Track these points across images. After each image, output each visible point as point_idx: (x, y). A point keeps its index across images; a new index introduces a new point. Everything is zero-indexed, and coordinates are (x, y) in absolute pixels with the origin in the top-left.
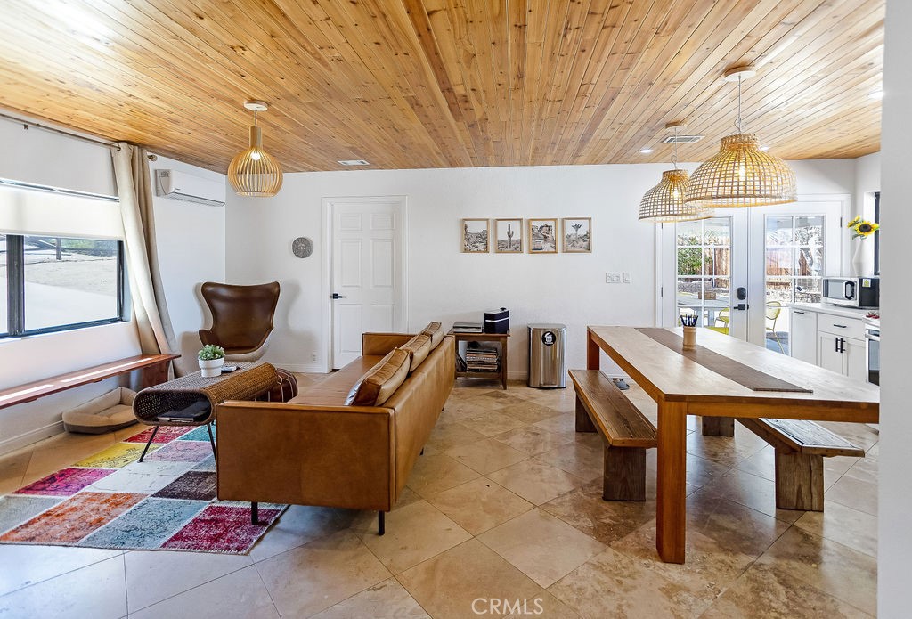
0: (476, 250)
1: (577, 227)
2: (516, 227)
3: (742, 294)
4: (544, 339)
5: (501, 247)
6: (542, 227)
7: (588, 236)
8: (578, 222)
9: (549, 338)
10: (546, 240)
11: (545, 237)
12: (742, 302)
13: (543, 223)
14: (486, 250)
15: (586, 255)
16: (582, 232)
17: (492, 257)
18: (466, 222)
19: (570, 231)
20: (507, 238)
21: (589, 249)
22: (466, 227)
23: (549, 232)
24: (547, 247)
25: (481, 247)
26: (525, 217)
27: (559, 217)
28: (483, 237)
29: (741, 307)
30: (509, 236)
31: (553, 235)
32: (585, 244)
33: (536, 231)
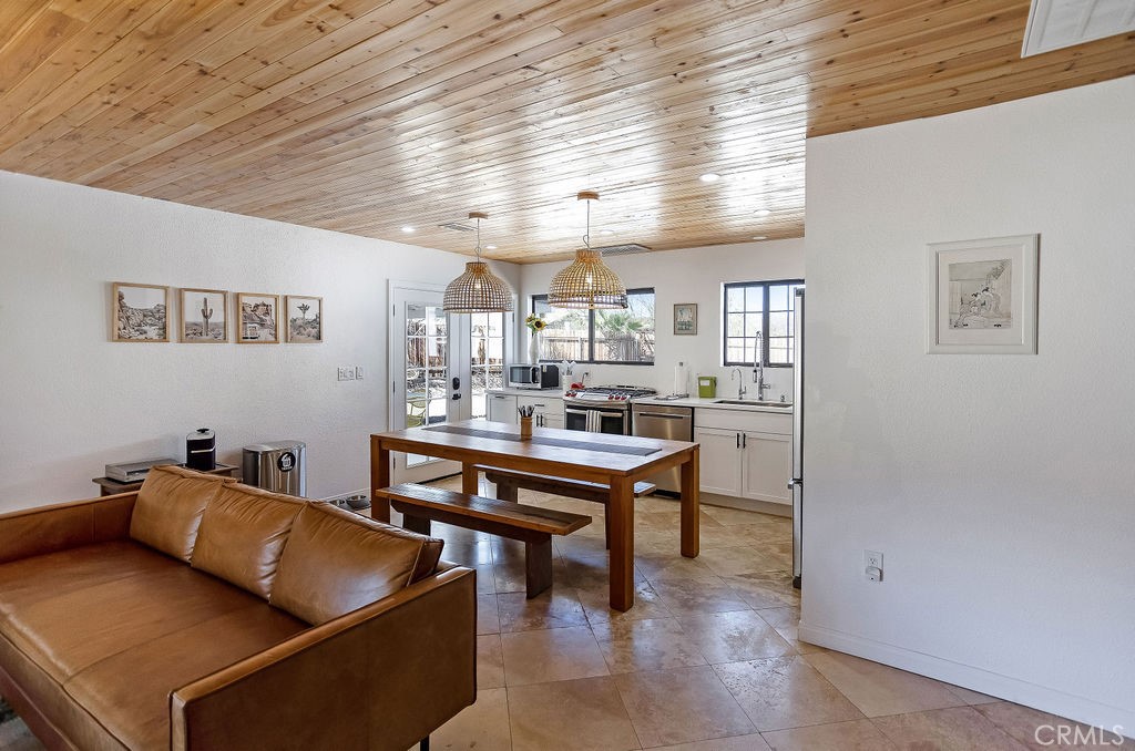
0: (143, 337)
1: (304, 308)
2: (216, 303)
3: (456, 384)
4: (280, 464)
5: (194, 333)
6: (257, 306)
7: (317, 322)
8: (306, 303)
9: (286, 461)
10: (262, 325)
11: (262, 320)
12: (456, 392)
13: (259, 301)
14: (164, 337)
15: (315, 347)
16: (311, 315)
17: (173, 348)
18: (122, 289)
19: (295, 313)
20: (201, 319)
21: (319, 337)
22: (121, 297)
23: (267, 313)
24: (264, 334)
25: (153, 332)
26: (233, 289)
27: (281, 293)
28: (158, 316)
29: (456, 397)
30: (206, 317)
31: (273, 318)
32: (314, 331)
33: (248, 310)
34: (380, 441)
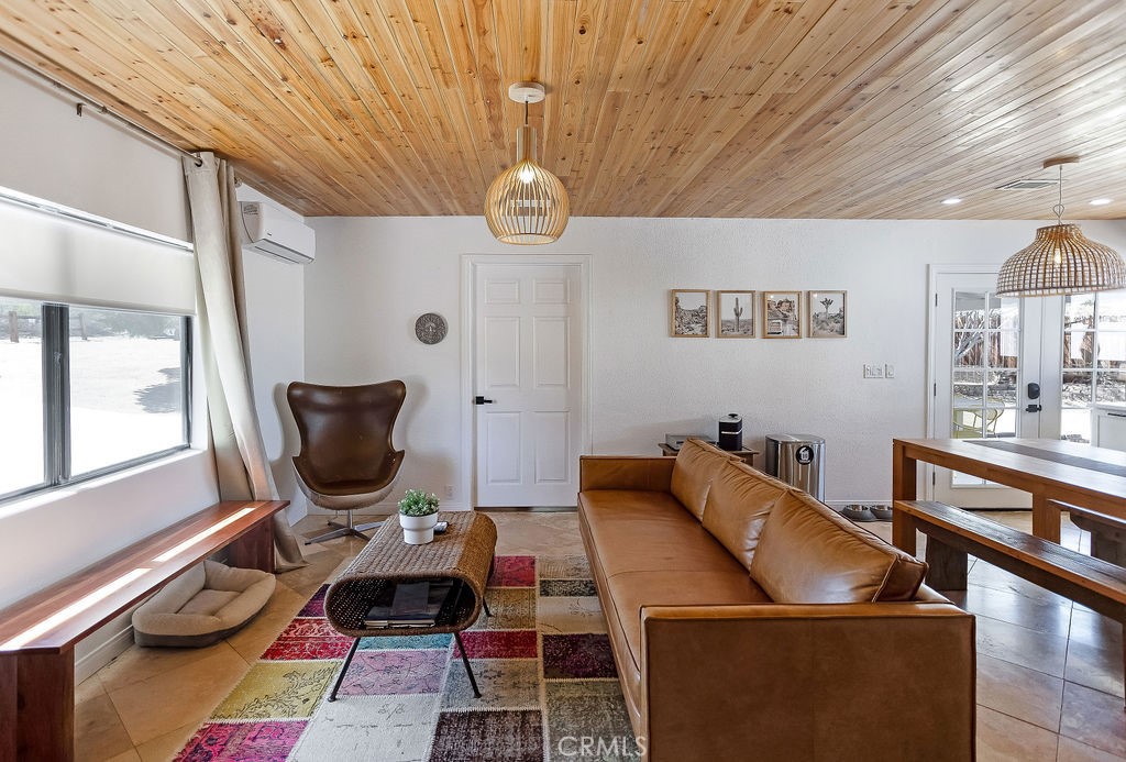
0: (690, 333)
1: (827, 303)
2: (745, 300)
3: (1033, 391)
4: (798, 456)
5: (725, 331)
6: (781, 303)
7: (841, 317)
8: (829, 297)
9: (804, 454)
10: (785, 321)
11: (786, 316)
12: (1033, 402)
13: (782, 298)
14: (705, 334)
15: (838, 342)
16: (834, 310)
17: (712, 343)
18: (678, 295)
19: (818, 308)
20: (733, 317)
21: (843, 332)
22: (677, 301)
23: (790, 310)
24: (788, 329)
25: (698, 329)
26: (759, 288)
27: (804, 289)
28: (700, 315)
29: (1032, 409)
30: (737, 315)
31: (796, 313)
32: (838, 326)
33: (773, 307)
34: (904, 448)
